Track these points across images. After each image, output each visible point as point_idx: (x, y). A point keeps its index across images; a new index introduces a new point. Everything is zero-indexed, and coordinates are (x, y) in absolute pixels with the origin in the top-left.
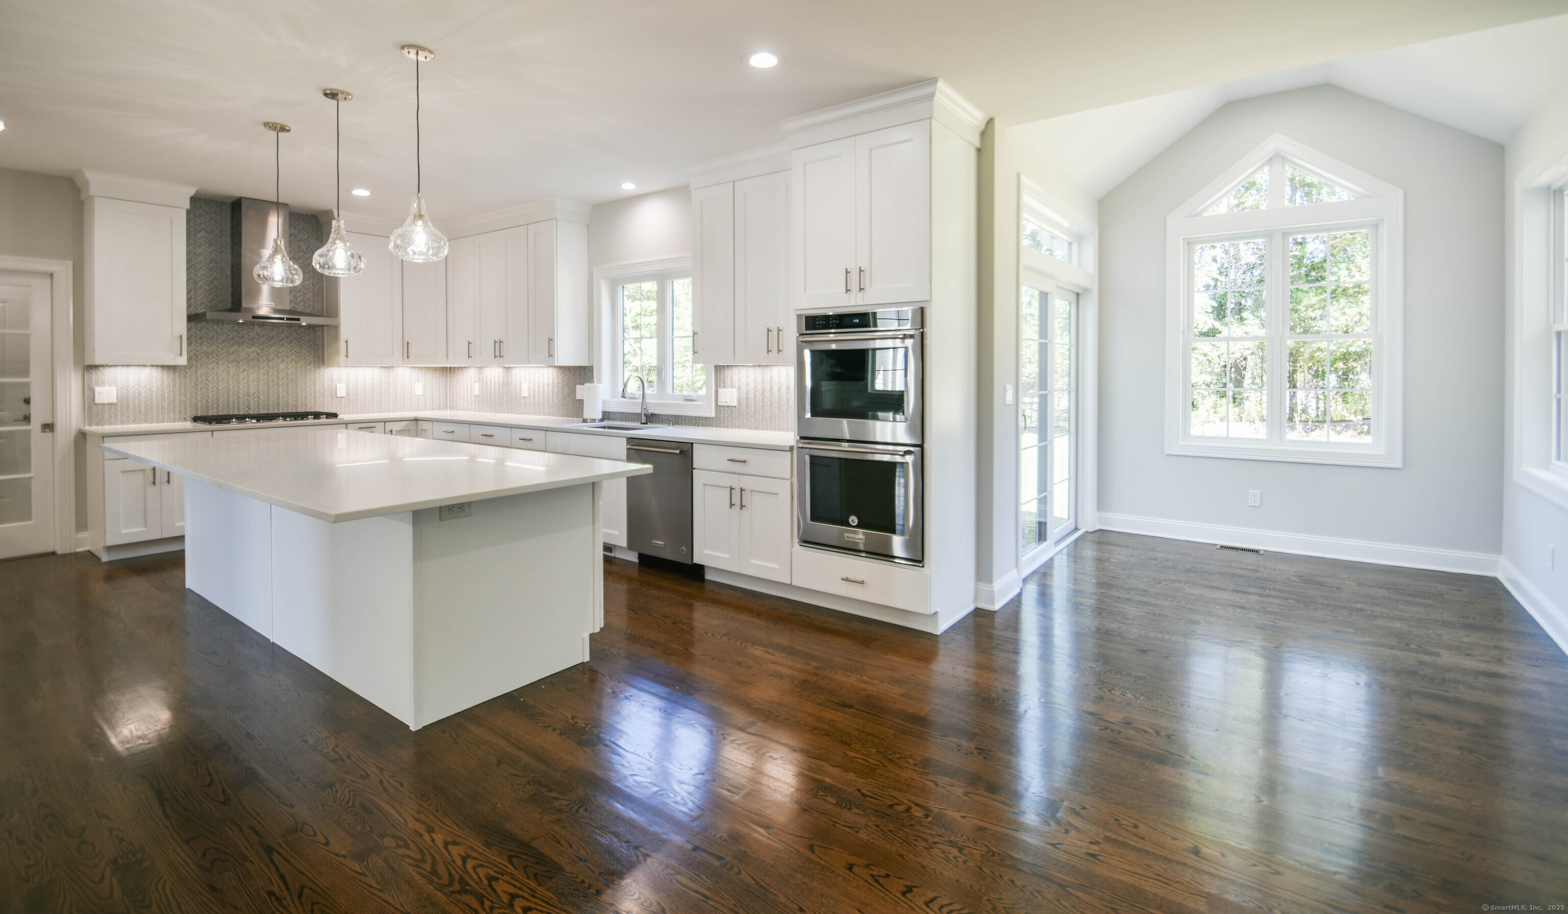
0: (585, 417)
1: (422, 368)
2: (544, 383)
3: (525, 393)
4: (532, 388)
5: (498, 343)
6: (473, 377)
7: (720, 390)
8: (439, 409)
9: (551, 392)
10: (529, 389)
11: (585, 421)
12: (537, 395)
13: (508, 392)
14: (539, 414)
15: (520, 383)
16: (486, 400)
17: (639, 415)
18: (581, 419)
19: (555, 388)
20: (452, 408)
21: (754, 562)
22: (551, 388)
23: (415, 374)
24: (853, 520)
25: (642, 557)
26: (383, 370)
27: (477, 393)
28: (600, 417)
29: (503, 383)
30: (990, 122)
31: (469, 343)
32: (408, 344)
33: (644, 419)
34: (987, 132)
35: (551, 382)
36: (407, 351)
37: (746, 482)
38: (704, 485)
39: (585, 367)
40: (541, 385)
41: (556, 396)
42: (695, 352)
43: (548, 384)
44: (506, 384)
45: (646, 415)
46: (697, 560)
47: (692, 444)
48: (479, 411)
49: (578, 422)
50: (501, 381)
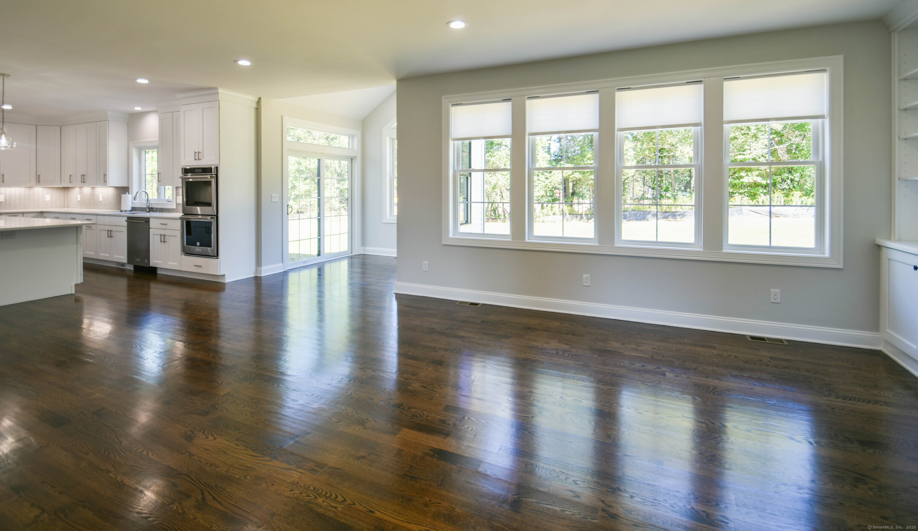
0: (122, 209)
1: (50, 188)
2: (109, 195)
3: (101, 199)
4: (104, 197)
5: (83, 176)
6: (78, 192)
7: (177, 197)
8: (61, 208)
9: (112, 199)
10: (103, 197)
11: (121, 211)
12: (106, 200)
13: (93, 199)
14: (107, 209)
15: (99, 195)
16: (82, 203)
17: (146, 208)
18: (120, 211)
19: (114, 197)
20: (67, 207)
21: (170, 263)
22: (112, 197)
23: (45, 190)
24: (198, 244)
25: (135, 267)
26: (26, 189)
27: (79, 199)
28: (130, 209)
29: (91, 195)
30: (260, 99)
31: (70, 176)
32: (39, 176)
33: (148, 210)
34: (259, 102)
35: (112, 194)
36: (38, 180)
37: (167, 233)
38: (154, 234)
39: (126, 187)
40: (108, 196)
41: (114, 201)
42: (159, 181)
43: (111, 195)
44: (93, 195)
45: (149, 208)
46: (151, 265)
47: (149, 218)
48: (80, 208)
49: (119, 212)
50: (90, 194)
